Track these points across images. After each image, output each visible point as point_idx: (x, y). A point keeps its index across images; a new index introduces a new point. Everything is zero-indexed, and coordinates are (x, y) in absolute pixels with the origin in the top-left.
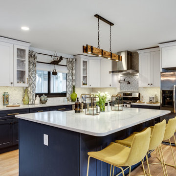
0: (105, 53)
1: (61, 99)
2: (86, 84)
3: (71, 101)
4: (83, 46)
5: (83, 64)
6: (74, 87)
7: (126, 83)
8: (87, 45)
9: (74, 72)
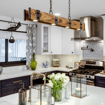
0: (61, 21)
1: (20, 67)
2: (47, 51)
3: (30, 69)
4: (25, 11)
5: (44, 30)
6: (34, 55)
7: (89, 50)
8: (30, 9)
9: (34, 38)
